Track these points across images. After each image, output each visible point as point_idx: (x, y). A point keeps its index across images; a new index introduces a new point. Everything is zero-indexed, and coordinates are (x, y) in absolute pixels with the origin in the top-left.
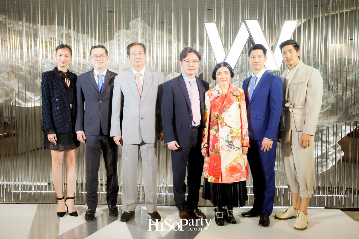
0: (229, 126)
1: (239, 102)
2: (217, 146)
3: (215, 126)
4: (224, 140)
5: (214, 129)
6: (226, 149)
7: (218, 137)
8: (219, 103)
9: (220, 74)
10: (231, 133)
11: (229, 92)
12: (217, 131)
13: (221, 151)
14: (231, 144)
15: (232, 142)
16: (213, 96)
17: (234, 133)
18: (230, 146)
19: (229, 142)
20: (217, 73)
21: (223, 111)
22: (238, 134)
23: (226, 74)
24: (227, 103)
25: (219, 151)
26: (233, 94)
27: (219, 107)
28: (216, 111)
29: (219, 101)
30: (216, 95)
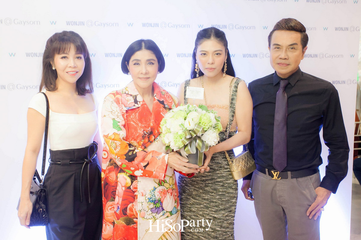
2: (131, 210)
4: (147, 198)
5: (128, 175)
6: (149, 215)
8: (138, 122)
9: (138, 64)
10: (161, 183)
11: (156, 101)
12: (134, 178)
13: (139, 220)
14: (158, 205)
15: (160, 202)
16: (126, 106)
17: (165, 184)
18: (157, 210)
19: (155, 203)
20: (133, 61)
21: (149, 141)
22: (172, 186)
23: (150, 65)
24: (155, 124)
25: (135, 218)
26: (165, 106)
27: (139, 131)
28: (133, 138)
29: (137, 118)
30: (130, 105)
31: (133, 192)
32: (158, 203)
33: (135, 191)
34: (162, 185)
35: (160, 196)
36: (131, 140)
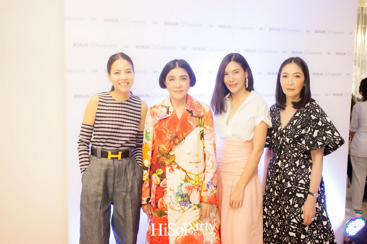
0: (183, 170)
1: (202, 129)
2: (162, 203)
3: (160, 168)
4: (175, 193)
5: (158, 174)
6: (177, 207)
7: (163, 188)
8: (167, 129)
9: (173, 80)
10: (187, 180)
11: (185, 111)
12: (163, 177)
13: (169, 212)
14: (186, 199)
15: (188, 196)
16: (158, 117)
17: (191, 181)
18: (185, 203)
19: (183, 197)
20: (169, 77)
21: (174, 143)
22: (198, 183)
23: (183, 80)
24: (180, 130)
25: (166, 210)
26: (193, 115)
27: (167, 137)
28: (162, 143)
29: (167, 126)
30: (163, 116)
31: (162, 189)
32: (186, 197)
33: (165, 188)
34: (188, 181)
35: (187, 191)
36: (161, 144)
